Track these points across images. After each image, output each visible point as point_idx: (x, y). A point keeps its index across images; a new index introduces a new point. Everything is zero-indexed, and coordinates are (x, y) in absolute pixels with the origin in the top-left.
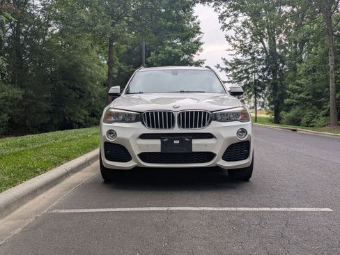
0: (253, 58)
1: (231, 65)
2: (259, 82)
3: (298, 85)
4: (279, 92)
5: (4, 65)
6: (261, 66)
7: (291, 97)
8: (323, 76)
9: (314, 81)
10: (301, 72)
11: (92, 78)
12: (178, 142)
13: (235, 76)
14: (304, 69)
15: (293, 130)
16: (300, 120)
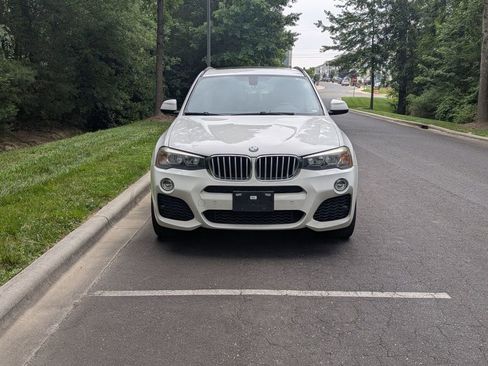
0: (372, 12)
1: (338, 21)
2: (379, 48)
3: (435, 55)
4: (407, 65)
5: (7, 37)
6: (383, 25)
7: (425, 74)
8: (472, 44)
9: (459, 49)
10: (441, 36)
11: (134, 46)
12: (255, 198)
13: (343, 38)
14: (446, 31)
15: (423, 127)
16: (435, 109)
